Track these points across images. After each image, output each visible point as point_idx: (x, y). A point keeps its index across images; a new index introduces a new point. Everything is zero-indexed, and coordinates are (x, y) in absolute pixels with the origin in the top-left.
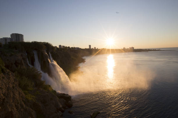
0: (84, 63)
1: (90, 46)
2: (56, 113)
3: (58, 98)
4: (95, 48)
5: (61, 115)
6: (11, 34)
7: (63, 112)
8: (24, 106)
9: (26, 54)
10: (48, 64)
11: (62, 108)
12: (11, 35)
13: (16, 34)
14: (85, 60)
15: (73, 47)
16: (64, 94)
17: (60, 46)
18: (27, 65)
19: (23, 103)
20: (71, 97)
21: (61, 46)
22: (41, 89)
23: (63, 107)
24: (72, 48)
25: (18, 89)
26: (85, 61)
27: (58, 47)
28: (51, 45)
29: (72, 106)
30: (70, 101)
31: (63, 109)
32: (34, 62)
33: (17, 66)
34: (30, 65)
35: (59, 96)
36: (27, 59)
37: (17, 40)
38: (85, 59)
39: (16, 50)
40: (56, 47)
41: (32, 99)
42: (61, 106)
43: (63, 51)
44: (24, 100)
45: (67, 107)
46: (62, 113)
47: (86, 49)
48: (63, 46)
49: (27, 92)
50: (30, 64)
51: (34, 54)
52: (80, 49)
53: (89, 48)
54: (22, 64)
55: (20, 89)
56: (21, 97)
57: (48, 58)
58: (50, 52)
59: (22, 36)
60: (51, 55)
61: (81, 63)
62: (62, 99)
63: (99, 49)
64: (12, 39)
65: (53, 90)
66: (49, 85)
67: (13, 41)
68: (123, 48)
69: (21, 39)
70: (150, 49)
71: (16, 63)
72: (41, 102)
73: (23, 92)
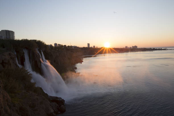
0: (81, 63)
3: (49, 102)
4: (94, 46)
8: (9, 111)
9: (16, 53)
11: (53, 113)
13: (6, 30)
14: (83, 60)
15: (70, 46)
16: (57, 98)
17: (56, 44)
18: (16, 65)
19: (8, 108)
20: (64, 101)
23: (54, 112)
24: (69, 46)
25: (2, 92)
27: (53, 45)
28: (43, 43)
29: (65, 111)
30: (62, 106)
32: (24, 63)
35: (51, 99)
37: (7, 37)
38: (83, 59)
39: (4, 49)
40: (51, 45)
41: (19, 104)
42: (52, 111)
43: (57, 50)
44: (10, 104)
45: (59, 113)
47: (84, 49)
48: (59, 45)
49: (14, 95)
50: (19, 63)
51: (24, 53)
52: (78, 47)
54: (10, 64)
55: (5, 92)
56: (6, 100)
57: (40, 58)
58: (42, 51)
59: (13, 33)
60: (44, 54)
61: (78, 63)
62: (54, 103)
63: (98, 47)
64: (2, 36)
65: (44, 93)
66: (40, 87)
67: (4, 38)
68: (125, 47)
69: (11, 36)
70: (155, 48)
71: (3, 63)
72: (30, 106)
73: (8, 95)
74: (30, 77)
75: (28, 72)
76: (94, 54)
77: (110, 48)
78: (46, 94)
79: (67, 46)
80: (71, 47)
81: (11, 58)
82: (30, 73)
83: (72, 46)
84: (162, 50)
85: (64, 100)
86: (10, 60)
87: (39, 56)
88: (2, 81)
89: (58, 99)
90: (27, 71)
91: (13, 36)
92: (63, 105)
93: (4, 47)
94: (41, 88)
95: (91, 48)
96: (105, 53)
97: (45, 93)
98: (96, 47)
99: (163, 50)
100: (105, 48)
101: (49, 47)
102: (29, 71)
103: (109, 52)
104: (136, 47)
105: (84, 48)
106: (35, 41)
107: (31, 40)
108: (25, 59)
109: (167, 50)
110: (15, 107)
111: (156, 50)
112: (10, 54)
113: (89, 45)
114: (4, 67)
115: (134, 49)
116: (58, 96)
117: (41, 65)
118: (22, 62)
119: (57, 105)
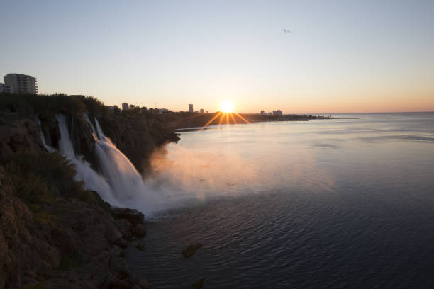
0: (176, 143)
1: (191, 106)
2: (107, 249)
3: (112, 219)
4: (202, 110)
5: (118, 253)
6: (5, 75)
7: (123, 247)
8: (30, 238)
9: (39, 123)
10: (92, 144)
11: (122, 240)
12: (5, 77)
13: (17, 75)
14: (180, 137)
15: (154, 108)
16: (128, 210)
17: (125, 105)
18: (42, 146)
19: (26, 232)
20: (143, 215)
21: (127, 104)
22: (74, 201)
23: (124, 237)
24: (151, 110)
25: (12, 202)
26: (179, 139)
27: (120, 107)
28: (99, 103)
29: (144, 234)
30: (139, 225)
31: (125, 242)
32: (60, 142)
33: (14, 150)
34: (48, 147)
35: (117, 213)
36: (42, 134)
37: (20, 89)
38: (179, 135)
39: (13, 113)
40: (116, 107)
41: (49, 223)
42: (119, 235)
43: (128, 116)
44: (30, 225)
45: (134, 238)
46: (121, 250)
47: (182, 114)
48: (132, 106)
49: (38, 207)
50: (47, 144)
51: (57, 122)
52: (170, 111)
53: (188, 110)
54: (28, 146)
55: (19, 200)
56: (22, 217)
57: (92, 131)
58: (98, 119)
59: (33, 80)
60: (100, 124)
61: (169, 142)
62: (123, 221)
63: (210, 112)
64: (8, 87)
65: (103, 201)
66: (94, 190)
67: (12, 91)
68: (259, 112)
69: (30, 87)
70: (313, 115)
71: (12, 143)
72: (73, 228)
73: (26, 208)
74: (71, 170)
75: (68, 161)
76: (202, 125)
77: (234, 115)
78: (107, 204)
79: (148, 108)
80: (157, 110)
81: (30, 132)
82: (71, 162)
83: (159, 108)
84: (323, 118)
85: (143, 213)
86: (27, 137)
87: (91, 128)
88: (10, 179)
89: (132, 213)
90: (64, 158)
91: (35, 88)
92: (141, 223)
93: (13, 110)
94: (95, 193)
95: (196, 113)
96: (224, 123)
97: (105, 201)
98: (205, 112)
99: (326, 118)
100: (222, 114)
101: (111, 110)
102: (68, 158)
103: (232, 122)
104: (279, 112)
105: (182, 112)
106: (82, 97)
107: (72, 96)
108: (59, 135)
109: (332, 118)
110: (41, 229)
111: (314, 118)
112: (26, 125)
113: (192, 109)
114: (14, 151)
115: (277, 117)
116: (131, 207)
117: (94, 147)
118: (55, 141)
119: (129, 223)
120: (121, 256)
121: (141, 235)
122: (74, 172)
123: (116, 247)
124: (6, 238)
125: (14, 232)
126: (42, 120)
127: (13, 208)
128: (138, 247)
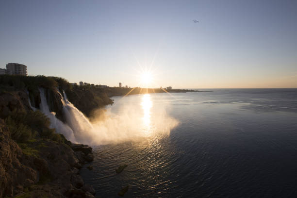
0: (112, 105)
1: (120, 84)
2: (69, 170)
3: (72, 151)
4: (127, 86)
5: (76, 172)
7: (79, 168)
8: (20, 164)
9: (28, 93)
10: (61, 106)
12: (7, 65)
13: (15, 64)
14: (113, 101)
16: (83, 145)
17: (81, 83)
18: (29, 107)
19: (18, 161)
20: (92, 149)
22: (48, 140)
23: (80, 162)
24: (97, 86)
25: (9, 142)
26: (113, 103)
27: (78, 84)
28: (66, 81)
29: (92, 160)
30: (89, 154)
31: (80, 165)
35: (76, 148)
37: (16, 72)
38: (113, 100)
39: (12, 87)
40: (76, 84)
41: (33, 155)
42: (77, 161)
44: (20, 156)
45: (86, 162)
46: (78, 170)
48: (85, 83)
49: (25, 145)
50: (33, 106)
51: (39, 93)
52: (108, 87)
53: (119, 86)
54: (20, 107)
55: (13, 141)
56: (15, 152)
59: (24, 67)
61: (108, 105)
62: (79, 152)
63: (131, 87)
64: (9, 71)
66: (61, 134)
67: (11, 73)
68: (159, 88)
69: (22, 71)
71: (10, 106)
72: (48, 158)
73: (18, 145)
74: (47, 121)
75: (45, 117)
78: (69, 142)
79: (95, 85)
81: (22, 99)
82: (47, 117)
83: (101, 85)
84: (194, 91)
85: (92, 147)
86: (20, 101)
89: (85, 148)
90: (43, 114)
91: (25, 72)
92: (91, 153)
93: (12, 85)
94: (62, 136)
95: (123, 88)
97: (68, 140)
101: (72, 85)
102: (46, 115)
104: (170, 88)
105: (115, 88)
106: (53, 78)
107: (49, 77)
108: (40, 100)
112: (20, 94)
114: (11, 111)
115: (170, 90)
118: (37, 104)
119: (83, 153)
120: (78, 174)
121: (90, 160)
122: (49, 123)
123: (75, 168)
124: (4, 165)
125: (9, 161)
126: (30, 91)
127: (9, 146)
128: (88, 168)
